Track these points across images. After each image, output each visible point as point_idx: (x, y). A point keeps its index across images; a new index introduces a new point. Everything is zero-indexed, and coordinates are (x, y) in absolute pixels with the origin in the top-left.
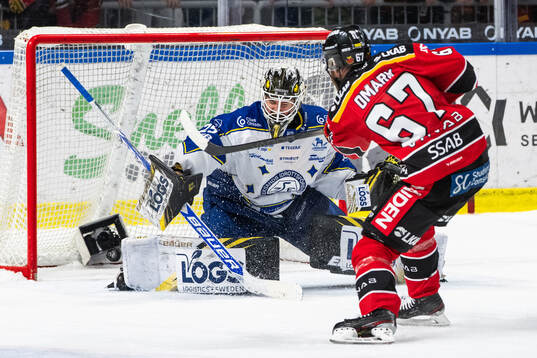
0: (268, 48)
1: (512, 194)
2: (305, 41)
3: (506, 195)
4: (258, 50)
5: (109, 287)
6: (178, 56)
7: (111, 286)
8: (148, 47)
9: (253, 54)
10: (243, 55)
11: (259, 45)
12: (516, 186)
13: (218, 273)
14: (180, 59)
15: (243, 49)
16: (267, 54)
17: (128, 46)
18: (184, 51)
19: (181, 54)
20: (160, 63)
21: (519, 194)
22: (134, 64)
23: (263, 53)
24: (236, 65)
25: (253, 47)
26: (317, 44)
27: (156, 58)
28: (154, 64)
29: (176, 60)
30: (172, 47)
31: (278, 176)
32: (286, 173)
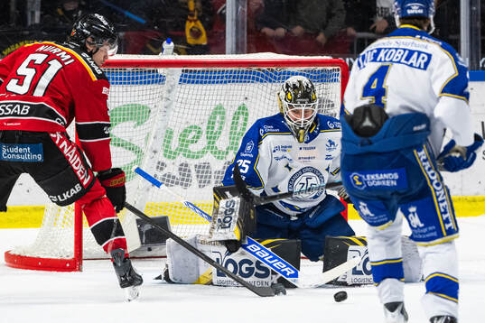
0: (280, 74)
1: (474, 201)
2: (312, 68)
3: (469, 201)
4: (271, 76)
5: (157, 278)
6: (204, 80)
7: (159, 278)
8: (178, 71)
9: (266, 78)
10: (257, 80)
11: (272, 70)
12: (477, 194)
13: (247, 269)
14: (205, 82)
15: (258, 74)
16: (279, 79)
17: (161, 71)
18: (209, 75)
19: (206, 77)
20: (188, 86)
21: (480, 201)
22: (166, 86)
23: (275, 78)
24: (251, 88)
25: (267, 73)
26: (322, 71)
27: (185, 81)
28: (183, 86)
29: (201, 83)
30: (199, 72)
31: (302, 171)
32: (307, 169)
